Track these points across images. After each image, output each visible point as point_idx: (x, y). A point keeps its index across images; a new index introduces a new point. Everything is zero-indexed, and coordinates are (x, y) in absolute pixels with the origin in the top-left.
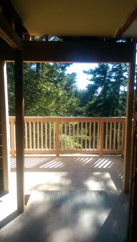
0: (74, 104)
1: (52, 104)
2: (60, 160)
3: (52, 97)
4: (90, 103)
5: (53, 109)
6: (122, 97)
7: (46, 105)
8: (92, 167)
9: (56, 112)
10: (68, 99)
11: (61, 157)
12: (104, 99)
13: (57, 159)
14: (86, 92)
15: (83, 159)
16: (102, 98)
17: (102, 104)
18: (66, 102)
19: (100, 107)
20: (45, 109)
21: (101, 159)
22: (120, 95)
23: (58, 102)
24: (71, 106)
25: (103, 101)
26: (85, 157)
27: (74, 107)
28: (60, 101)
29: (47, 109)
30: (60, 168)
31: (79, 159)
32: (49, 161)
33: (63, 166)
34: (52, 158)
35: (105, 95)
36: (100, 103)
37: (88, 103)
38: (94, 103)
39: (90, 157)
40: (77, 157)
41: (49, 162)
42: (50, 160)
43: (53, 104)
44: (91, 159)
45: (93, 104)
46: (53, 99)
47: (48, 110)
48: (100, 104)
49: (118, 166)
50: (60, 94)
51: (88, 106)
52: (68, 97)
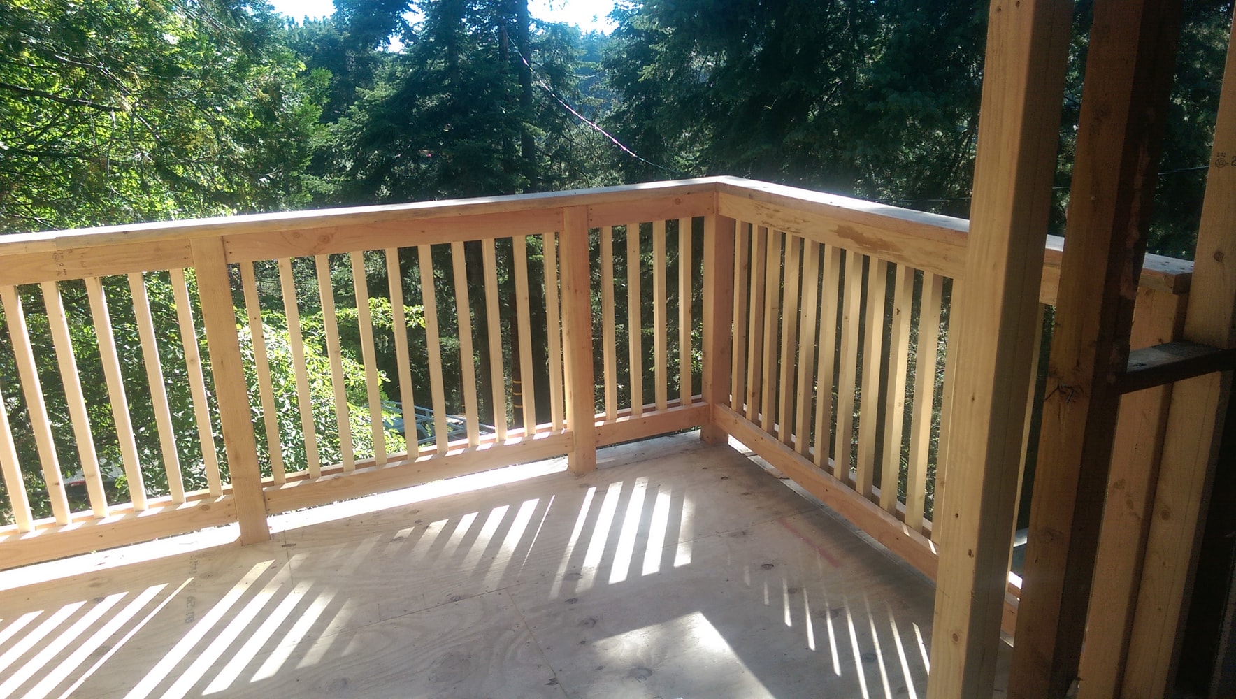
0: (292, 104)
1: (121, 109)
2: (283, 573)
3: (107, 60)
4: (368, 94)
5: (135, 146)
6: (542, 56)
7: (72, 123)
8: (563, 590)
9: (164, 170)
10: (241, 67)
11: (290, 541)
12: (452, 69)
13: (260, 568)
14: (326, 36)
15: (467, 521)
16: (440, 65)
17: (442, 101)
18: (233, 90)
19: (435, 117)
20: (70, 153)
21: (591, 491)
22: (535, 46)
23: (163, 92)
24: (276, 119)
25: (447, 82)
26: (482, 503)
27: (296, 123)
28: (179, 88)
29: (83, 151)
30: (311, 668)
31: (437, 527)
32: (190, 610)
33: (324, 642)
34: (207, 576)
35: (455, 49)
36: (427, 93)
37: (358, 98)
38: (396, 96)
39: (512, 496)
40: (418, 517)
41: (191, 620)
42: (192, 601)
43: (128, 107)
44: (528, 508)
45: (390, 102)
46: (118, 68)
47: (92, 160)
48: (431, 103)
49: (734, 535)
50: (166, 37)
51: (364, 116)
52: (239, 52)
